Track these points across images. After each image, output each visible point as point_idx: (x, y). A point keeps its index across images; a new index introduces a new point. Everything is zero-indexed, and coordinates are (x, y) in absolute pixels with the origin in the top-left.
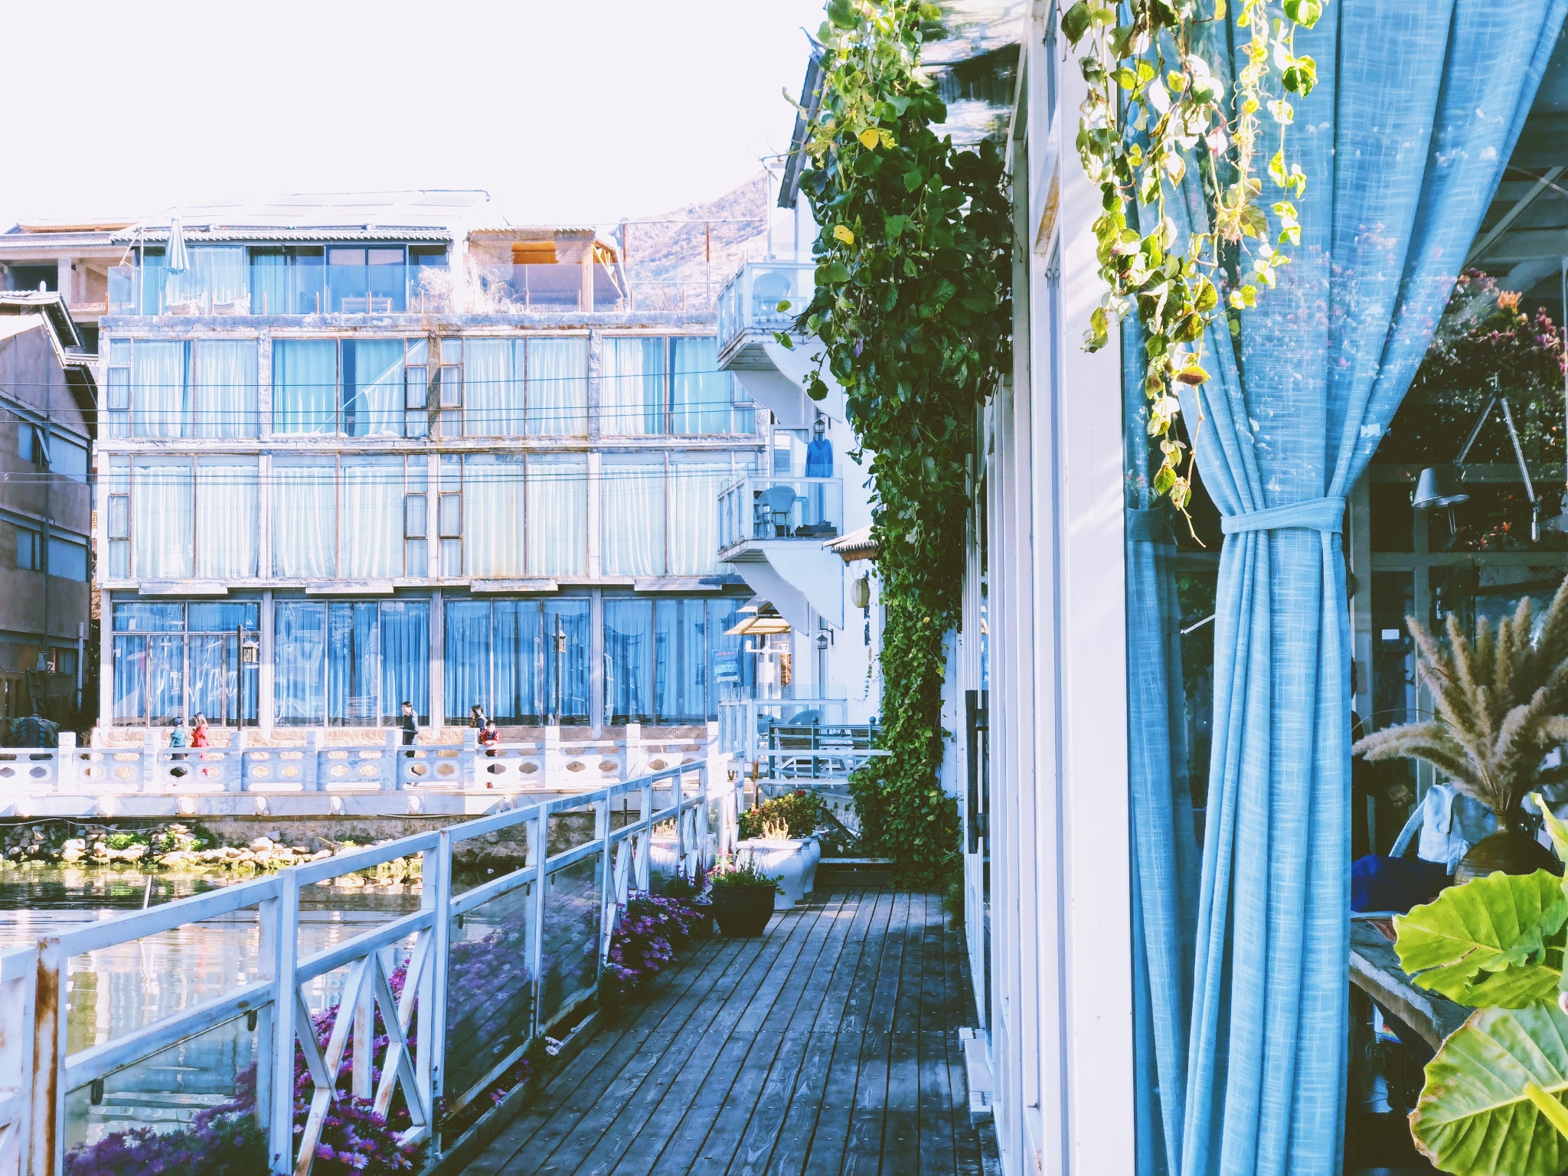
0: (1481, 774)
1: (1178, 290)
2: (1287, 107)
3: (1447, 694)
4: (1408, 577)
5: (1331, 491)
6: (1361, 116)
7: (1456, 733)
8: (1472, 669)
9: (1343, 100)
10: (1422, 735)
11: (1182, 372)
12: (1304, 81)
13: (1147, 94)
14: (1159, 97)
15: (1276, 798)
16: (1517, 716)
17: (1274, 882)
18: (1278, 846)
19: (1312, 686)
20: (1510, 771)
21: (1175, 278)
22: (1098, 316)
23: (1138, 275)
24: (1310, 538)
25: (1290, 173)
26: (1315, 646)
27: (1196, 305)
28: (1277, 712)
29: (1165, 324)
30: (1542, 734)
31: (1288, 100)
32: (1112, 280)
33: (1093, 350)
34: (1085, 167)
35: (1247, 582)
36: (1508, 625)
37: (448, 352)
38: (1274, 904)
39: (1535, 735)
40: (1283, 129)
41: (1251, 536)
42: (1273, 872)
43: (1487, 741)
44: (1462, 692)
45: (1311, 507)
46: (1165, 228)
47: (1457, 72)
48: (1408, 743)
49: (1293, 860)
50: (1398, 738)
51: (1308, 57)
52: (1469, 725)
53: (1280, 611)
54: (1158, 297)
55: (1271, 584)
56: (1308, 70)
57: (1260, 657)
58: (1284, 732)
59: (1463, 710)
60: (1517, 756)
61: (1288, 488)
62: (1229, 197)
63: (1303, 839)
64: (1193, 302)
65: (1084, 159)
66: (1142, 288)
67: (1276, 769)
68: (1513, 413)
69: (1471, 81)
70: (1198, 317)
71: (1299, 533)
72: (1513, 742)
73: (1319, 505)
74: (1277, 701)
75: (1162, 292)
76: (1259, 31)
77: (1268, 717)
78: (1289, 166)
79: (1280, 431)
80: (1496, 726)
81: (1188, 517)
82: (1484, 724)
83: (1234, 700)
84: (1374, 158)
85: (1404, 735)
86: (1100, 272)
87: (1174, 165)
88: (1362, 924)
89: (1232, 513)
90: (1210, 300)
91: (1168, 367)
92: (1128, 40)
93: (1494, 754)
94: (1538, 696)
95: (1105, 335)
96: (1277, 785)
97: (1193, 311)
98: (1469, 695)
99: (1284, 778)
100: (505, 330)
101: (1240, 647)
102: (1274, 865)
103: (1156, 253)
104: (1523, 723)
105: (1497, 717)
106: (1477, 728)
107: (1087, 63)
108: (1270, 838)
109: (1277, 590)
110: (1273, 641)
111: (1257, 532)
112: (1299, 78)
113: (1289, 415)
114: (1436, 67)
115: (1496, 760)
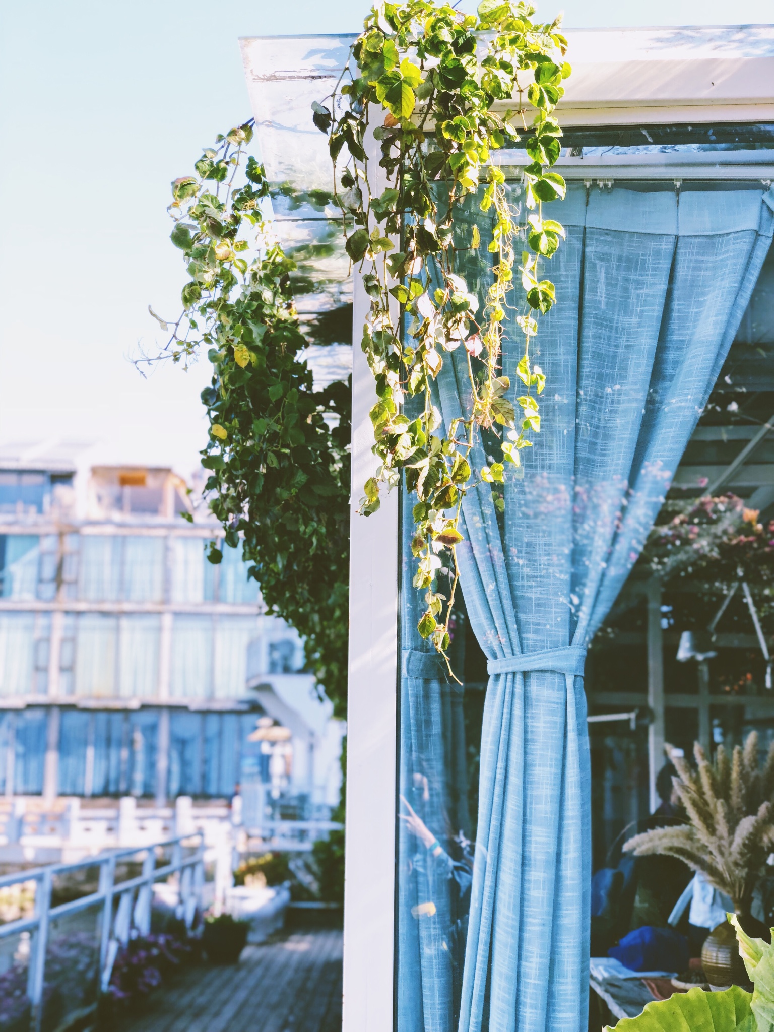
0: (720, 867)
1: (438, 465)
2: (532, 321)
3: (694, 804)
4: (695, 712)
5: (574, 641)
6: (600, 338)
7: (702, 835)
8: (714, 785)
9: (585, 324)
10: (677, 836)
11: (441, 533)
12: (545, 300)
13: (415, 304)
14: (426, 307)
15: (526, 903)
16: (747, 825)
17: (522, 979)
18: (526, 946)
19: (557, 805)
20: (743, 867)
21: (438, 456)
22: (371, 485)
23: (404, 449)
24: (556, 679)
25: (532, 373)
26: (559, 771)
27: (454, 478)
28: (528, 827)
29: (426, 492)
30: (766, 839)
31: (534, 316)
32: (383, 455)
33: (367, 513)
34: (371, 365)
35: (506, 716)
36: (740, 753)
37: (70, 543)
38: (522, 998)
39: (761, 839)
40: (528, 337)
41: (510, 677)
42: (522, 970)
43: (725, 843)
44: (706, 803)
45: (557, 653)
46: (431, 415)
47: (675, 305)
48: (666, 842)
49: (538, 960)
50: (660, 839)
51: (549, 282)
52: (711, 829)
53: (533, 740)
54: (421, 469)
55: (525, 718)
56: (548, 292)
57: (515, 780)
58: (533, 845)
59: (708, 818)
60: (748, 856)
61: (539, 638)
62: (483, 391)
63: (547, 941)
64: (450, 475)
65: (370, 359)
66: (407, 462)
67: (526, 877)
68: (753, 596)
69: (688, 313)
70: (454, 488)
71: (549, 675)
72: (744, 845)
73: (566, 652)
74: (528, 818)
75: (424, 465)
76: (506, 256)
77: (520, 832)
78: (531, 368)
79: (534, 590)
80: (732, 831)
81: (447, 658)
82: (722, 828)
83: (494, 816)
84: (609, 371)
85: (665, 836)
86: (373, 448)
87: (433, 359)
88: (637, 983)
89: (495, 657)
90: (465, 474)
91: (430, 530)
92: (403, 263)
93: (730, 854)
94: (763, 809)
95: (378, 501)
96: (526, 892)
97: (451, 483)
98: (712, 806)
99: (532, 886)
100: (109, 530)
101: (499, 771)
102: (523, 963)
103: (422, 435)
104: (751, 830)
105: (733, 823)
106: (718, 833)
107: (368, 278)
108: (520, 939)
109: (529, 722)
110: (526, 767)
111: (514, 673)
112: (541, 298)
113: (541, 577)
114: (660, 301)
115: (731, 859)
